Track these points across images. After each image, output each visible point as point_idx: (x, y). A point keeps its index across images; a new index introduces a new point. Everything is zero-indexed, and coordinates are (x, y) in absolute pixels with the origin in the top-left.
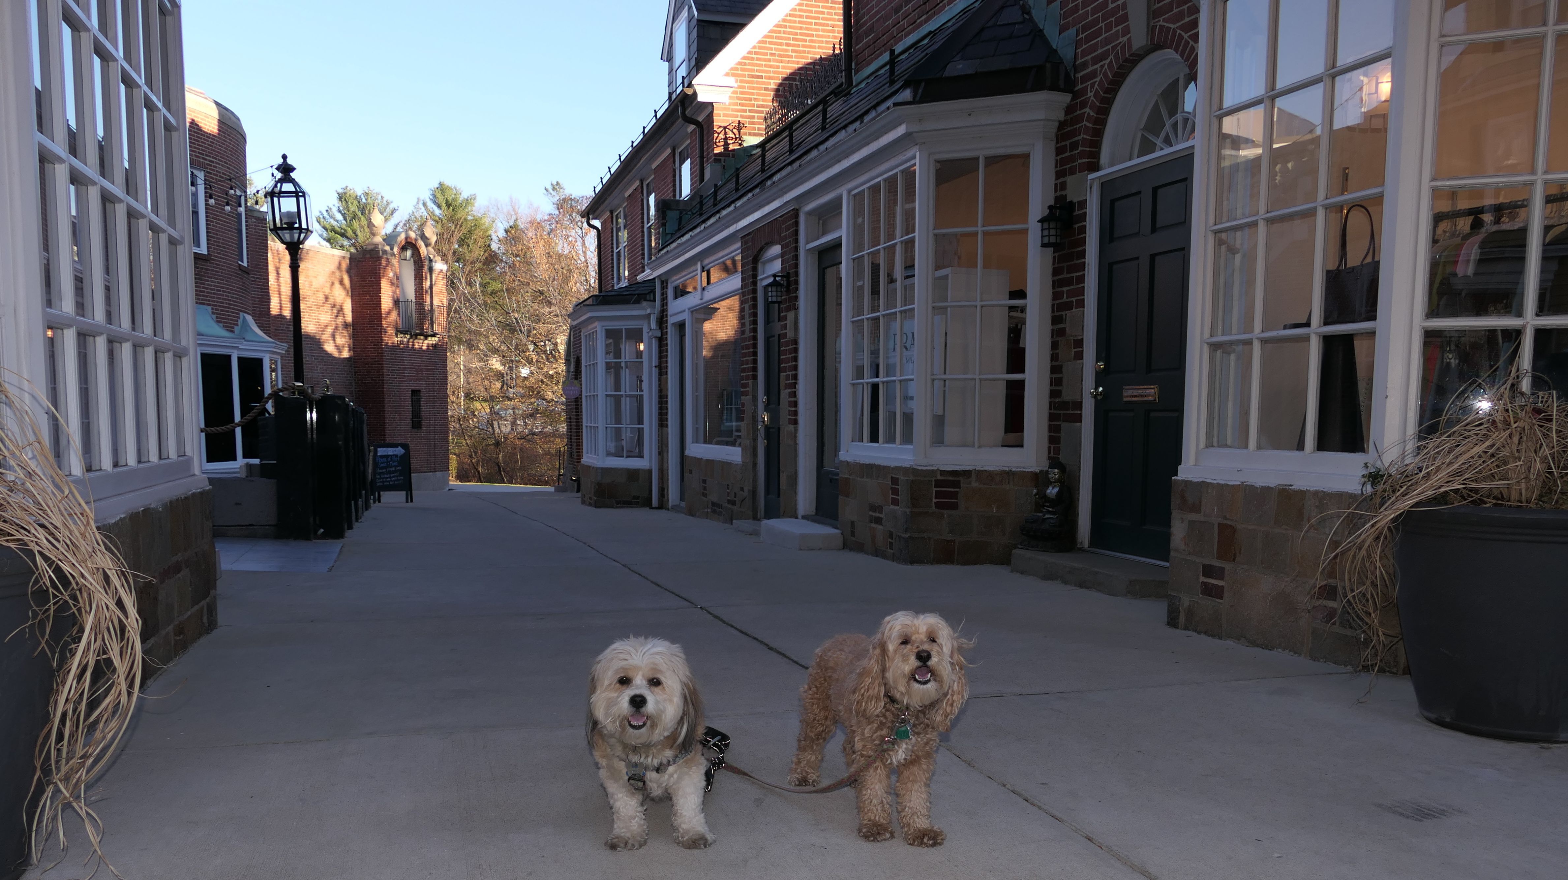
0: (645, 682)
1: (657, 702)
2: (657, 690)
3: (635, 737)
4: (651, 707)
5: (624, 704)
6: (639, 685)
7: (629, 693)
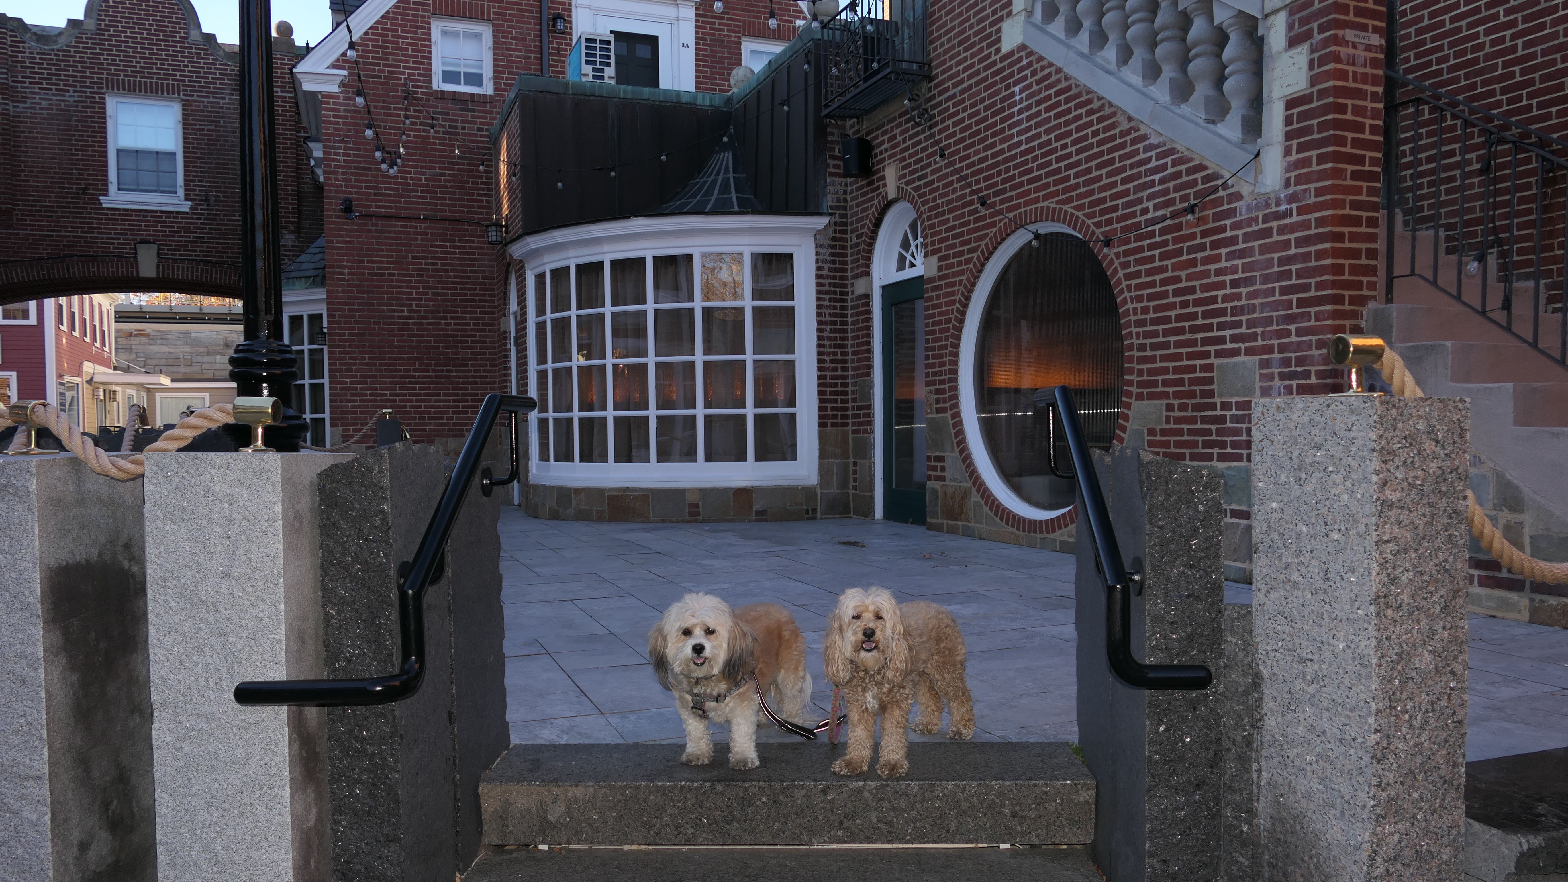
0: (702, 633)
1: (713, 647)
2: (712, 637)
3: (699, 673)
4: (707, 652)
5: (688, 651)
6: (699, 637)
7: (692, 642)
